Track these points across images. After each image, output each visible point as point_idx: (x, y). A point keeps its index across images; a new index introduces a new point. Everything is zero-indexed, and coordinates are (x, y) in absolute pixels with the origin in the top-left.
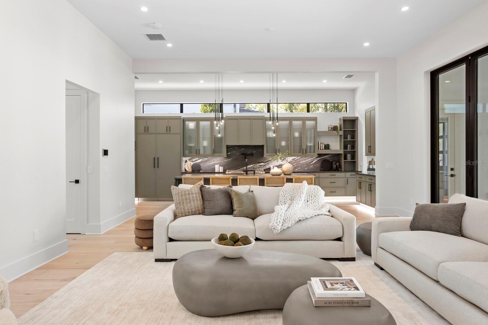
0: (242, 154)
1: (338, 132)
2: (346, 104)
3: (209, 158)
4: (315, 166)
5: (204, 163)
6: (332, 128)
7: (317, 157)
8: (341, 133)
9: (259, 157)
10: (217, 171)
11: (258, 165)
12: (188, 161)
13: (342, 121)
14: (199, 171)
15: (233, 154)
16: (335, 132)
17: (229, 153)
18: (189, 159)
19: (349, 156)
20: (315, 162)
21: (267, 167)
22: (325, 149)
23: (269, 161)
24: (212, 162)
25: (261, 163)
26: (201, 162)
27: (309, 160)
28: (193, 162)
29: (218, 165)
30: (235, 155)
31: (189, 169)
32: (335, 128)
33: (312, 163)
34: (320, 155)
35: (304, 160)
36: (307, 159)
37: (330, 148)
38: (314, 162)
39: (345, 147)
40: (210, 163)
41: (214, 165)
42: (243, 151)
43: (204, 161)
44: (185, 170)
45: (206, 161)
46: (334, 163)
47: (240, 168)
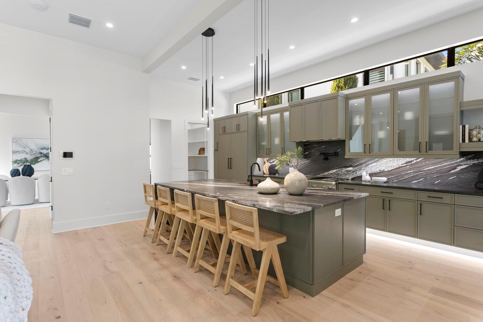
4: (463, 177)
7: (468, 159)
11: (344, 170)
12: (266, 162)
14: (275, 174)
17: (307, 153)
18: (267, 160)
20: (462, 169)
21: (358, 173)
23: (361, 164)
25: (348, 167)
27: (446, 164)
28: (270, 163)
30: (314, 155)
31: (267, 172)
33: (453, 171)
34: (475, 155)
35: (433, 164)
36: (441, 162)
38: (459, 168)
42: (323, 150)
44: (264, 172)
47: (320, 174)
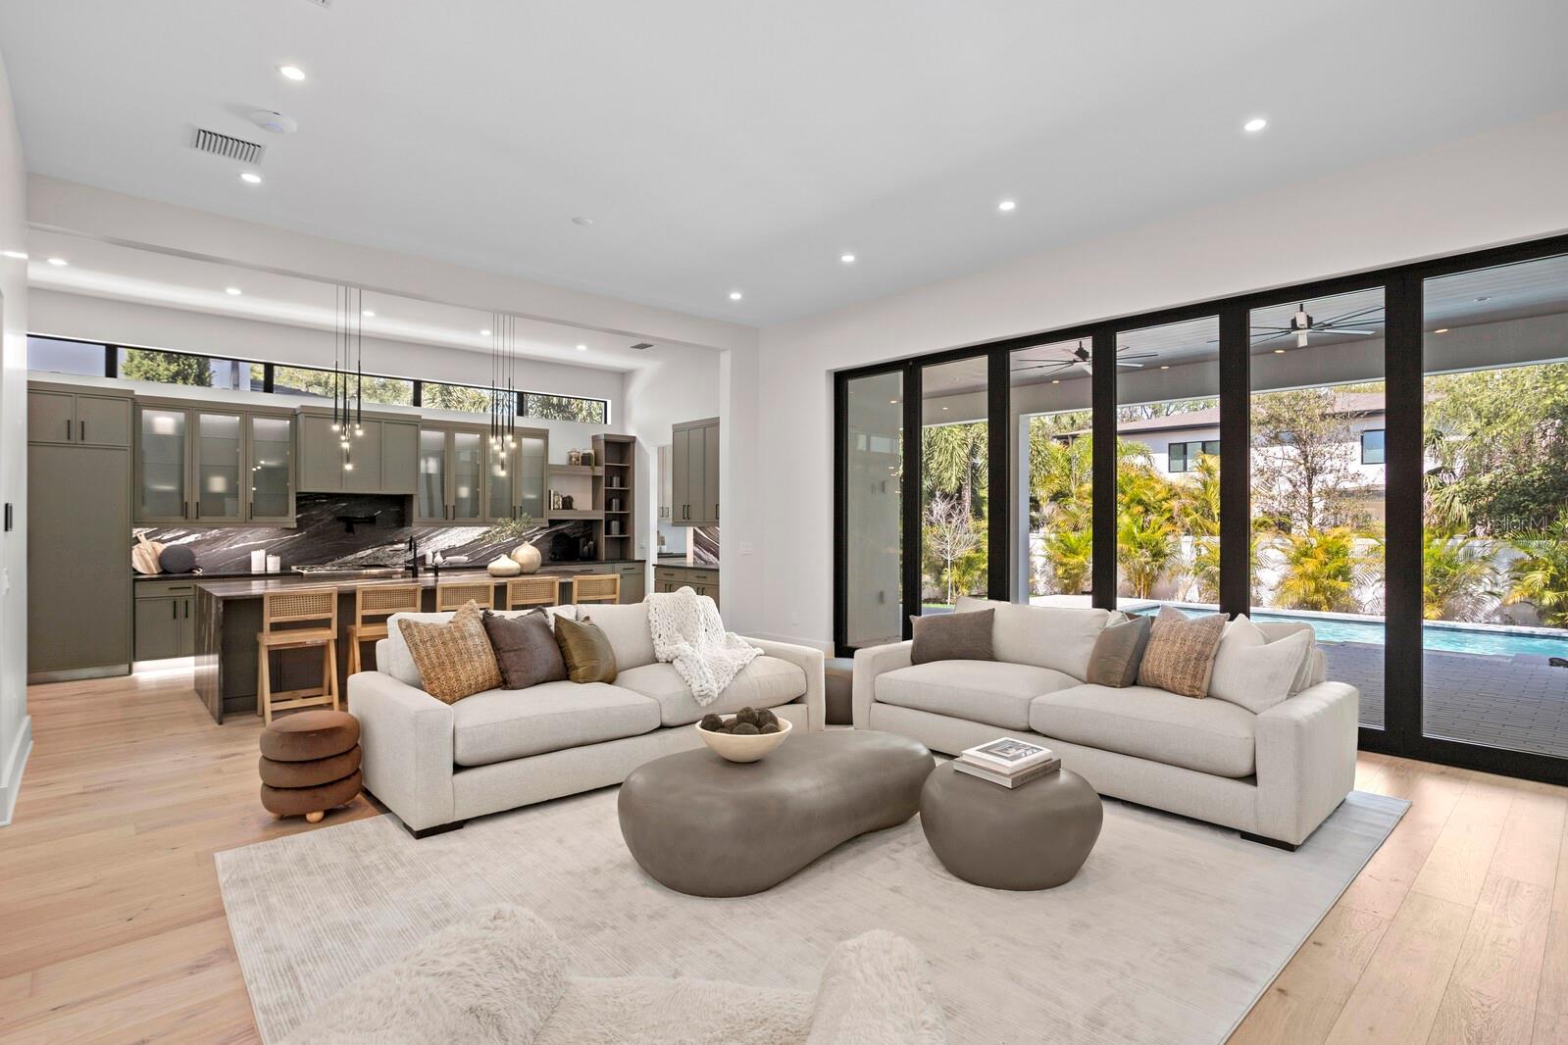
0: (340, 519)
1: (593, 469)
2: (603, 404)
3: (227, 529)
5: (208, 545)
6: (578, 460)
7: (543, 528)
8: (600, 471)
9: (390, 528)
10: (256, 568)
11: (388, 550)
12: (142, 538)
13: (603, 443)
14: (191, 571)
15: (312, 520)
16: (587, 468)
17: (305, 515)
18: (146, 535)
19: (615, 524)
20: (537, 540)
22: (563, 508)
23: (420, 537)
24: (235, 543)
25: (396, 543)
26: (197, 543)
28: (164, 542)
29: (262, 552)
30: (319, 521)
31: (149, 568)
32: (586, 460)
34: (553, 523)
37: (574, 507)
38: (535, 539)
39: (608, 506)
40: (230, 546)
41: (248, 550)
43: (208, 540)
45: (216, 540)
46: (582, 541)
47: (334, 560)
